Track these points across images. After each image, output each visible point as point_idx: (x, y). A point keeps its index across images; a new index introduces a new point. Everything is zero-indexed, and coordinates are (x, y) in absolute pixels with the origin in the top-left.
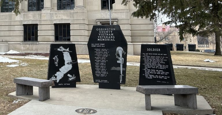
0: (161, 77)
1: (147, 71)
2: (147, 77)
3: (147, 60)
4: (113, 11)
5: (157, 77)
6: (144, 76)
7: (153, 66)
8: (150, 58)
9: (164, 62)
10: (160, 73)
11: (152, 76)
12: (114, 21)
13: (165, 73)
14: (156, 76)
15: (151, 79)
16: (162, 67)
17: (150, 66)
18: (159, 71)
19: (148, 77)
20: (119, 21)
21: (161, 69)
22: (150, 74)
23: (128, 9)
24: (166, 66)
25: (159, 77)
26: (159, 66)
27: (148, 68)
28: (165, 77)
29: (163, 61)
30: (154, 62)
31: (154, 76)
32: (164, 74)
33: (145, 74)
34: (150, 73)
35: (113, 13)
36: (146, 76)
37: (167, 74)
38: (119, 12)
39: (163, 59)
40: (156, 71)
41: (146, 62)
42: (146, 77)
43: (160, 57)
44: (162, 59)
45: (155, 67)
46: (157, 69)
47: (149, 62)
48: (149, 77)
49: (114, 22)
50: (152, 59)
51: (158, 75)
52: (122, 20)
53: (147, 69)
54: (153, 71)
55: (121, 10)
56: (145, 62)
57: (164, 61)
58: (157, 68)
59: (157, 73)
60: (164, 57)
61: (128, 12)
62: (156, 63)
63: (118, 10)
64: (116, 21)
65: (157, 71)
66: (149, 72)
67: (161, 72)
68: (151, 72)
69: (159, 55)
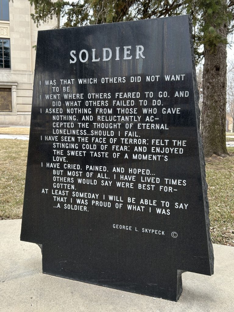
0: (137, 203)
1: (65, 175)
2: (62, 204)
3: (65, 113)
4: (12, 72)
5: (113, 202)
6: (50, 196)
7: (99, 145)
8: (83, 106)
9: (160, 122)
10: (135, 185)
11: (90, 200)
12: (13, 85)
13: (163, 183)
14: (111, 198)
15: (84, 212)
16: (149, 152)
17: (80, 149)
18: (126, 173)
19: (68, 202)
20: (20, 85)
21: (140, 164)
22: (81, 188)
23: (31, 70)
24: (170, 145)
25: (125, 203)
26: (131, 147)
27: (72, 160)
28: (159, 205)
29: (159, 114)
30: (103, 126)
31: (100, 199)
32: (157, 186)
33: (51, 188)
34: (80, 181)
35: (12, 74)
36: (59, 197)
37: (174, 187)
38: (18, 74)
39: (154, 103)
40: (110, 174)
41: (63, 128)
42: (57, 203)
43: (143, 97)
44: (150, 106)
45: (109, 150)
46: (120, 162)
47: (76, 127)
48: (75, 203)
49: (13, 87)
50: (93, 108)
51: (123, 193)
52: (24, 84)
53: (62, 163)
54: (95, 173)
55: (22, 71)
56: (55, 125)
57: (161, 118)
58: (116, 155)
59: (114, 184)
60: (165, 94)
61: (31, 74)
62: (116, 130)
63: (18, 71)
64: (15, 85)
65: (118, 174)
66: (76, 178)
67: (138, 176)
68: (84, 177)
69: (136, 84)
